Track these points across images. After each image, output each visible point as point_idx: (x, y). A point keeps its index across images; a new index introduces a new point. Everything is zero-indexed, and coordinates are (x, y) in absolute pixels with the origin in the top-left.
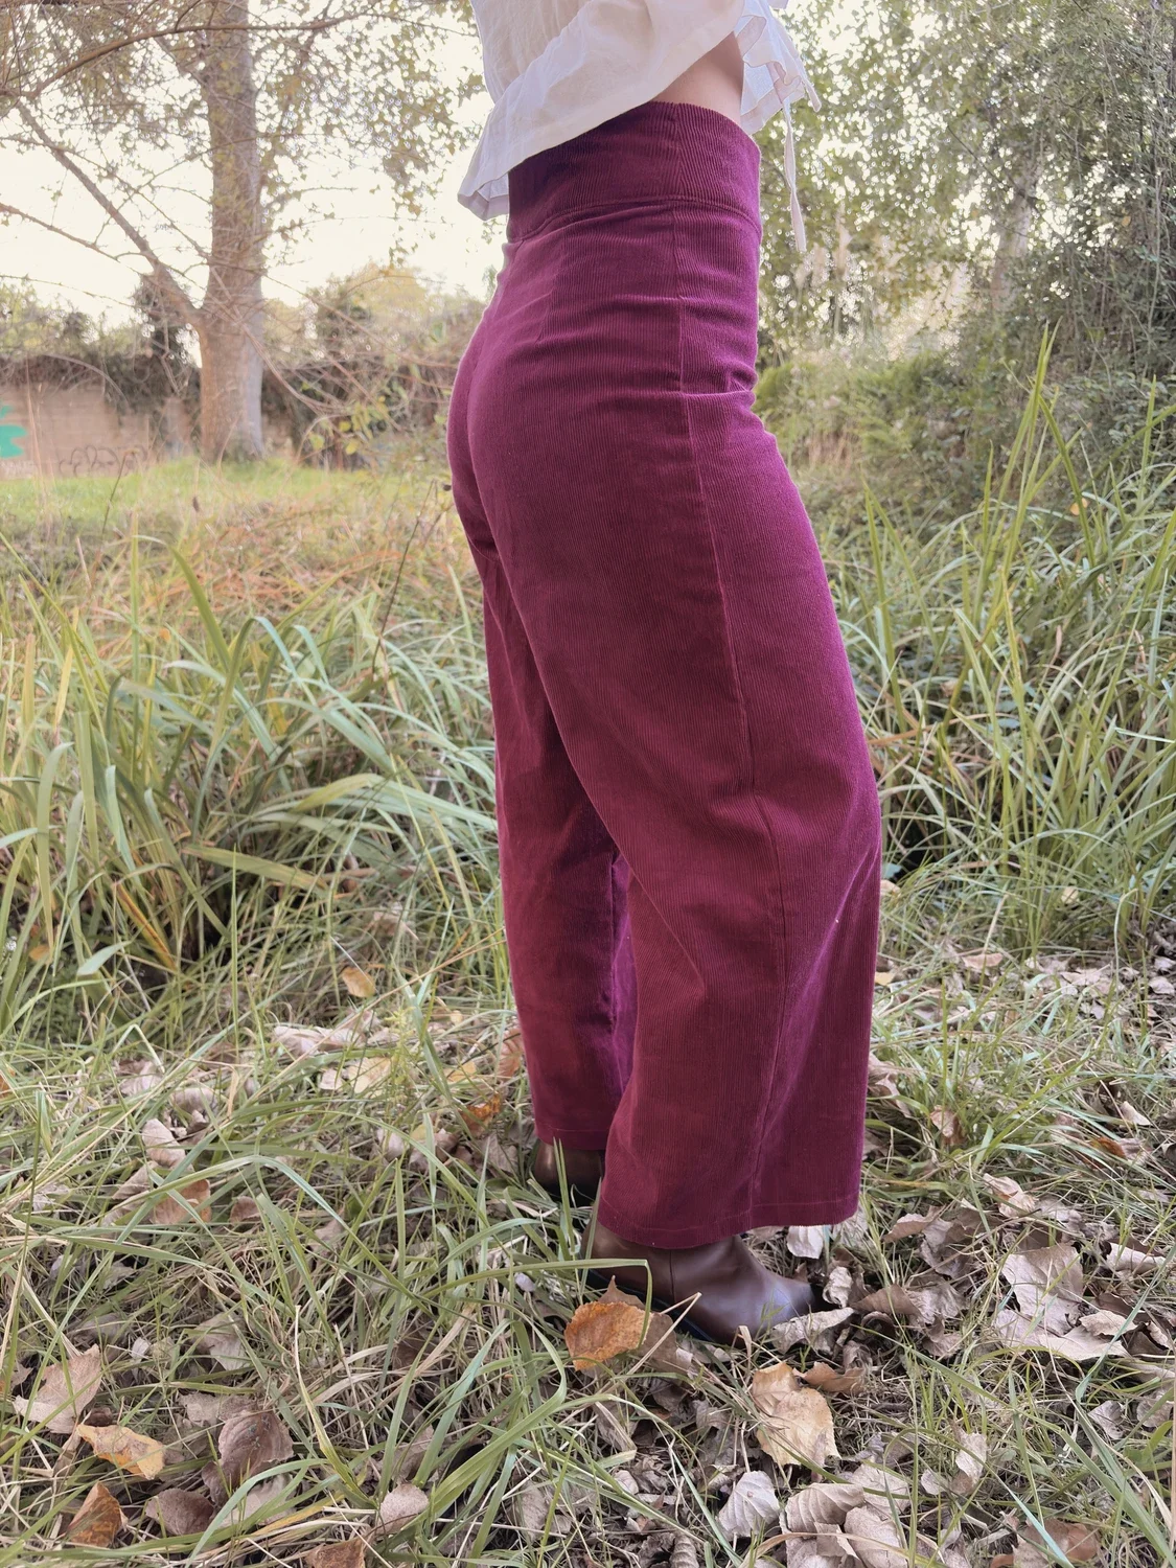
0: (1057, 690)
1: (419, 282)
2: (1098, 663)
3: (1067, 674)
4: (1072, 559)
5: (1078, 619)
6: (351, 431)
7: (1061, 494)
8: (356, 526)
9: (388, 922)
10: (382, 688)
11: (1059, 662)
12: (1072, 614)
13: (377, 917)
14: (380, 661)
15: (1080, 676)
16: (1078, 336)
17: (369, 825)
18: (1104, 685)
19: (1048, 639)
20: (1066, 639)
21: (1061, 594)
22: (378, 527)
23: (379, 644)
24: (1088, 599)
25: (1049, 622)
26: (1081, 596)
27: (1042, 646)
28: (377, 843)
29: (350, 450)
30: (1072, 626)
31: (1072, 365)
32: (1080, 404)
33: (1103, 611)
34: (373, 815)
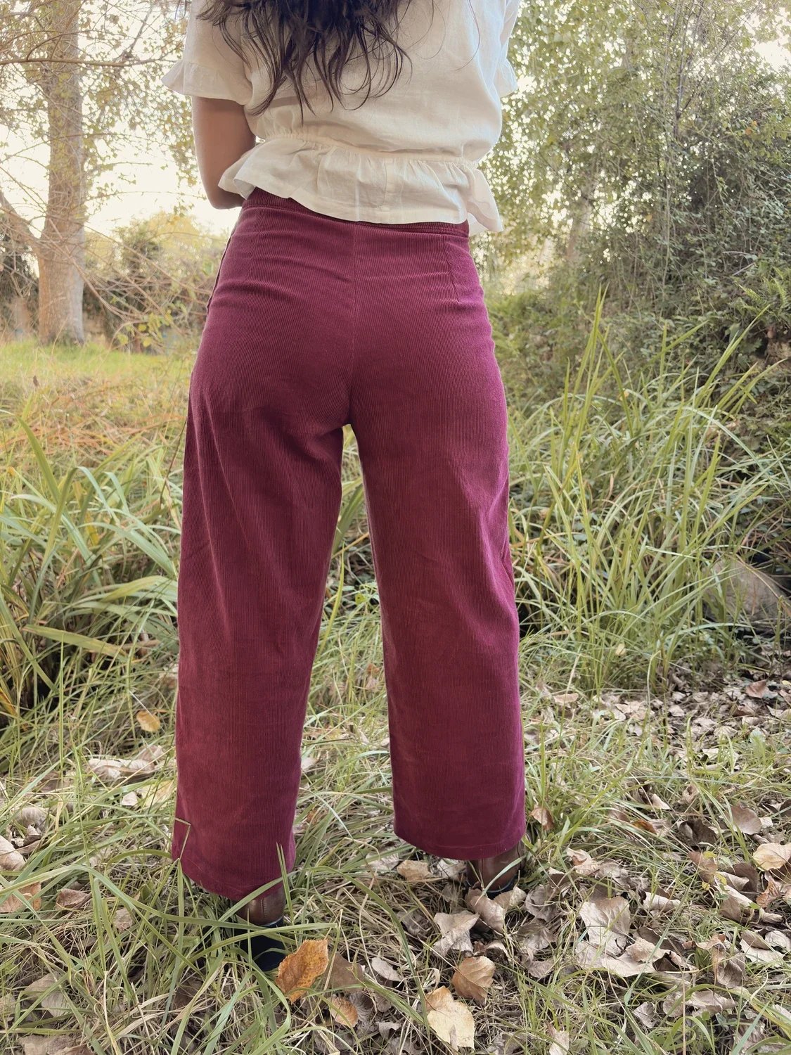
0: (612, 516)
1: (195, 226)
2: (637, 498)
3: (618, 505)
4: (620, 429)
5: (624, 470)
6: (146, 331)
7: (612, 386)
8: (150, 396)
9: (169, 678)
10: (167, 514)
11: (613, 498)
12: (620, 465)
13: (162, 675)
14: (166, 495)
15: (625, 507)
16: (621, 287)
17: (158, 611)
18: (640, 512)
19: (605, 482)
20: (616, 483)
21: (613, 454)
22: (165, 397)
23: (165, 484)
24: (630, 457)
25: (606, 473)
26: (626, 455)
27: (601, 487)
28: (162, 622)
29: (146, 344)
30: (620, 474)
31: (617, 306)
32: (623, 331)
33: (639, 465)
34: (159, 603)
